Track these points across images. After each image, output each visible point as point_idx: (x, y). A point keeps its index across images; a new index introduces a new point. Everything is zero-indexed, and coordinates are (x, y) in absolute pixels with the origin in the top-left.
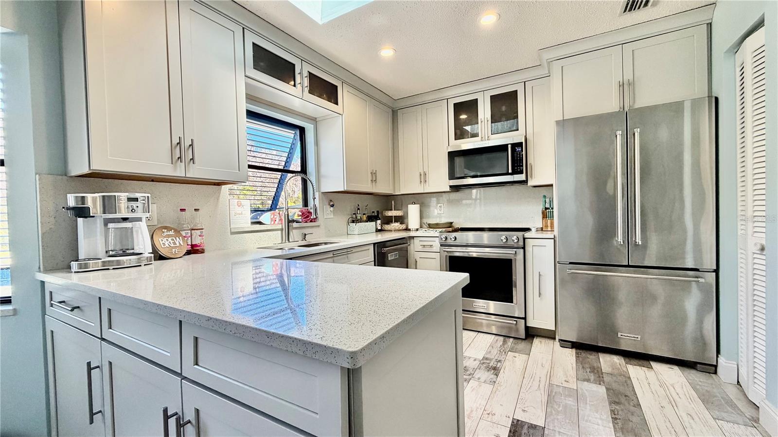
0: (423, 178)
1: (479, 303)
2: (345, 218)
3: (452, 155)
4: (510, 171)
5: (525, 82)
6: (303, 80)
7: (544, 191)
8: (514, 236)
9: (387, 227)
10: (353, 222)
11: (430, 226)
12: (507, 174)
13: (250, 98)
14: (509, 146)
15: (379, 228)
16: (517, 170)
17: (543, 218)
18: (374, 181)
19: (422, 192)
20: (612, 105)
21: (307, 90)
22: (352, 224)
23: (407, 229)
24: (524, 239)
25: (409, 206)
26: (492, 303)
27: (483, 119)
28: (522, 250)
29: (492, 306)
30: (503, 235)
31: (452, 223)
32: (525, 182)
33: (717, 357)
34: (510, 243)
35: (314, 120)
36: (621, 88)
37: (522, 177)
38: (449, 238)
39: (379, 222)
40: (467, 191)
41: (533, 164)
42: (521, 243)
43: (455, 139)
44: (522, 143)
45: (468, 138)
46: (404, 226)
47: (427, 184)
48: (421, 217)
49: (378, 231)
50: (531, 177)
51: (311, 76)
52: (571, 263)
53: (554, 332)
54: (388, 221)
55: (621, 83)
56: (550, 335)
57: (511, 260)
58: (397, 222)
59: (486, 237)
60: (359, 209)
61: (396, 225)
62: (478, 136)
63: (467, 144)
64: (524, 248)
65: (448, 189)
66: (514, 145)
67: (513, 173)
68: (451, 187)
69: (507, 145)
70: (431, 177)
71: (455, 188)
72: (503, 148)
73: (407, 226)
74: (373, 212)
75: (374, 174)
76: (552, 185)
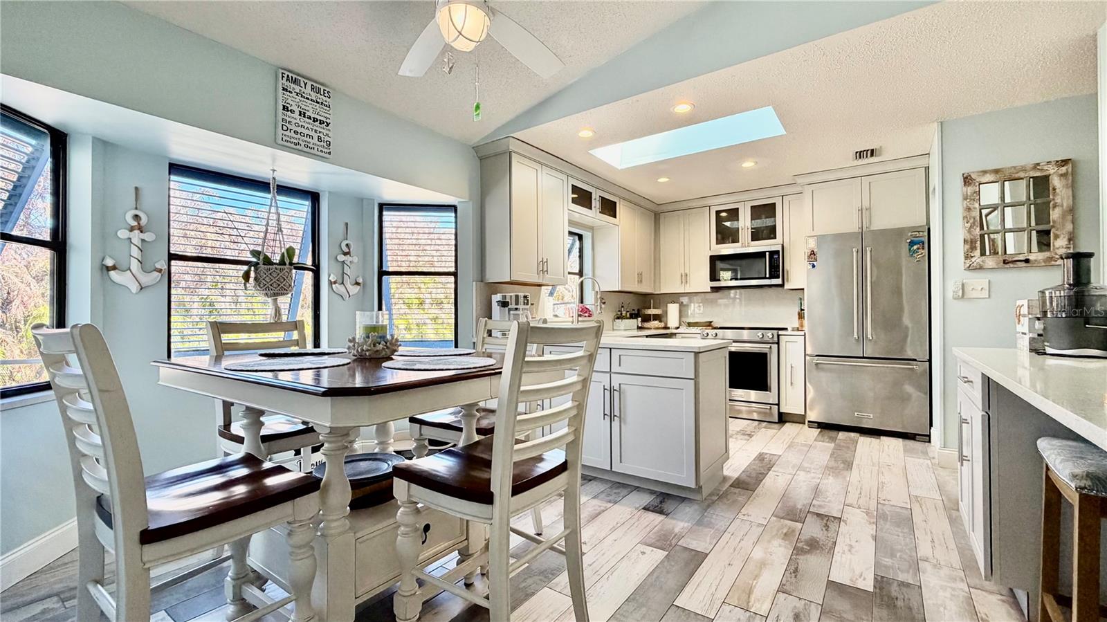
0: (685, 278)
1: (737, 392)
2: (612, 315)
3: (714, 260)
4: (768, 276)
5: (783, 196)
6: (596, 203)
7: (798, 294)
8: (769, 333)
9: (646, 325)
10: (618, 318)
11: (690, 325)
12: (765, 278)
13: (571, 223)
14: (767, 253)
15: (640, 325)
16: (774, 275)
17: (799, 319)
18: (640, 281)
19: (684, 292)
20: (852, 226)
21: (598, 211)
22: (617, 321)
23: (666, 328)
24: (778, 336)
25: (669, 305)
26: (753, 392)
27: (743, 227)
28: (776, 345)
29: (753, 395)
30: (760, 333)
31: (711, 322)
32: (782, 286)
33: (930, 429)
34: (766, 339)
35: (591, 229)
36: (860, 212)
37: (778, 281)
38: (710, 334)
39: (640, 319)
40: (726, 292)
41: (789, 269)
42: (776, 339)
43: (717, 244)
44: (779, 251)
45: (729, 243)
46: (662, 325)
47: (688, 285)
48: (680, 317)
49: (640, 328)
50: (788, 281)
51: (603, 199)
52: (817, 356)
53: (804, 416)
54: (647, 319)
55: (860, 208)
56: (800, 419)
57: (767, 354)
58: (656, 320)
59: (745, 335)
60: (623, 307)
61: (655, 323)
62: (738, 242)
63: (728, 249)
64: (778, 343)
65: (709, 290)
66: (772, 253)
67: (770, 278)
68: (711, 288)
69: (765, 252)
70: (692, 278)
71: (715, 290)
72: (761, 255)
73: (666, 324)
74: (633, 310)
75: (640, 275)
76: (803, 289)
